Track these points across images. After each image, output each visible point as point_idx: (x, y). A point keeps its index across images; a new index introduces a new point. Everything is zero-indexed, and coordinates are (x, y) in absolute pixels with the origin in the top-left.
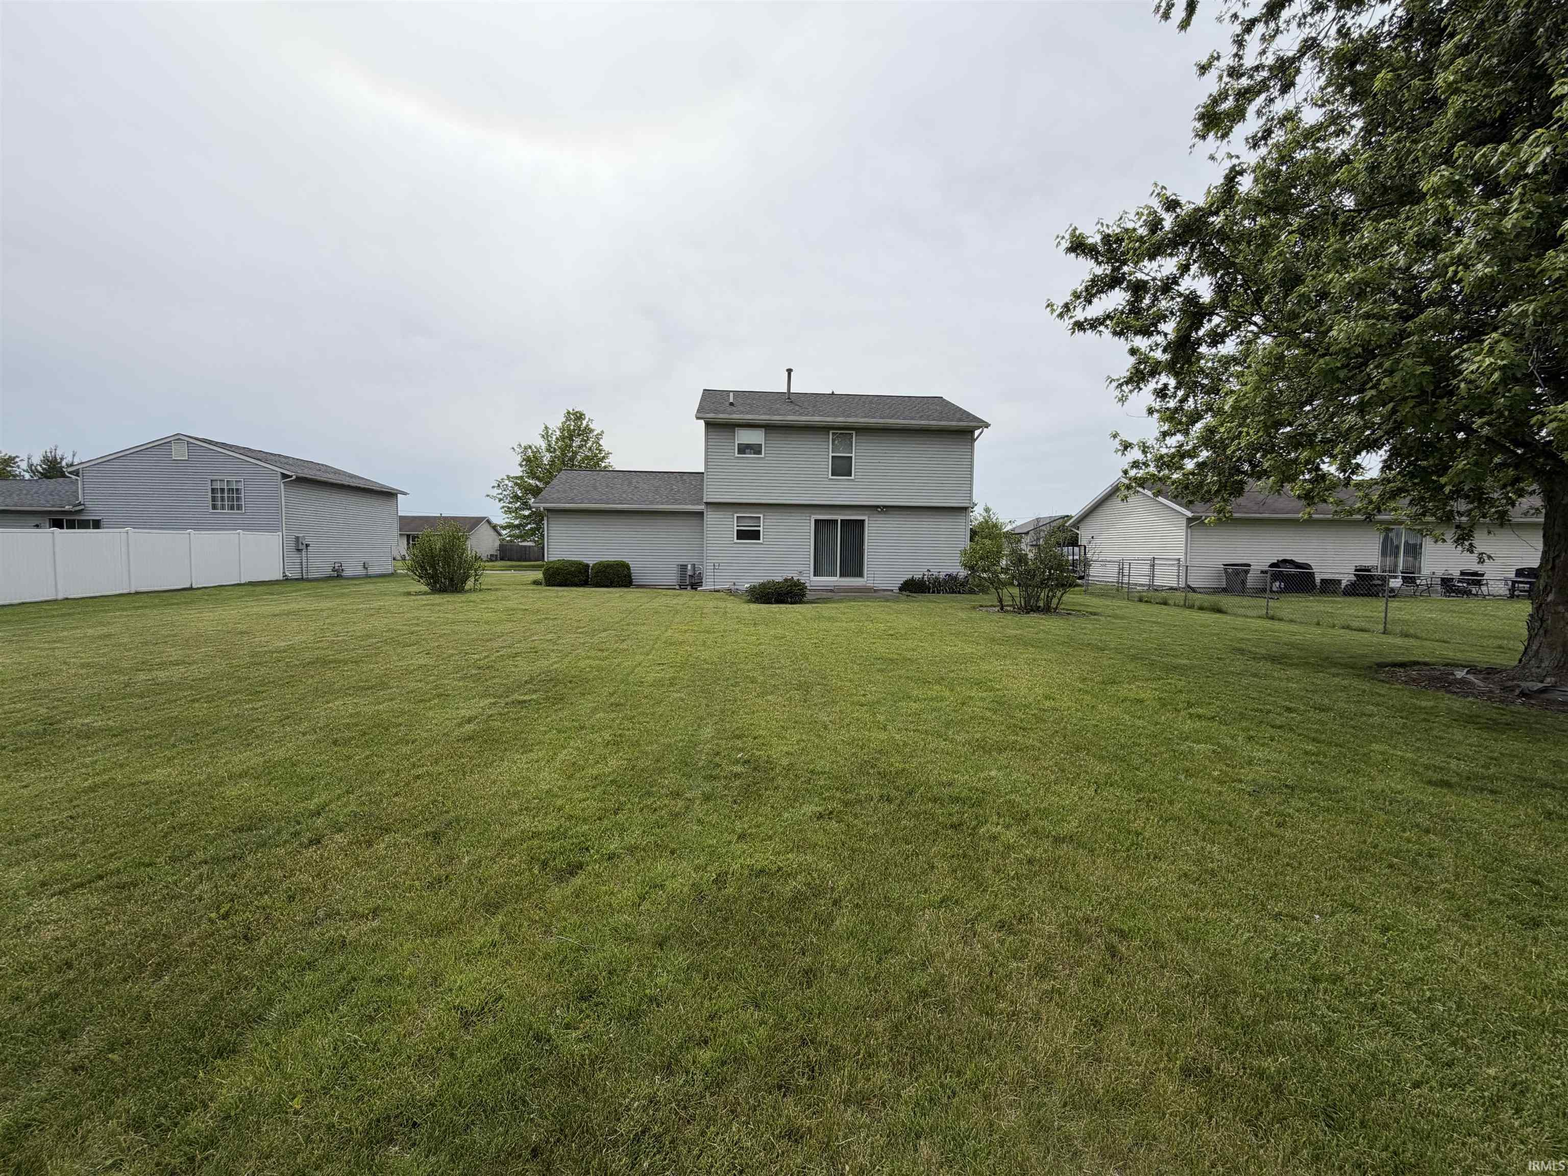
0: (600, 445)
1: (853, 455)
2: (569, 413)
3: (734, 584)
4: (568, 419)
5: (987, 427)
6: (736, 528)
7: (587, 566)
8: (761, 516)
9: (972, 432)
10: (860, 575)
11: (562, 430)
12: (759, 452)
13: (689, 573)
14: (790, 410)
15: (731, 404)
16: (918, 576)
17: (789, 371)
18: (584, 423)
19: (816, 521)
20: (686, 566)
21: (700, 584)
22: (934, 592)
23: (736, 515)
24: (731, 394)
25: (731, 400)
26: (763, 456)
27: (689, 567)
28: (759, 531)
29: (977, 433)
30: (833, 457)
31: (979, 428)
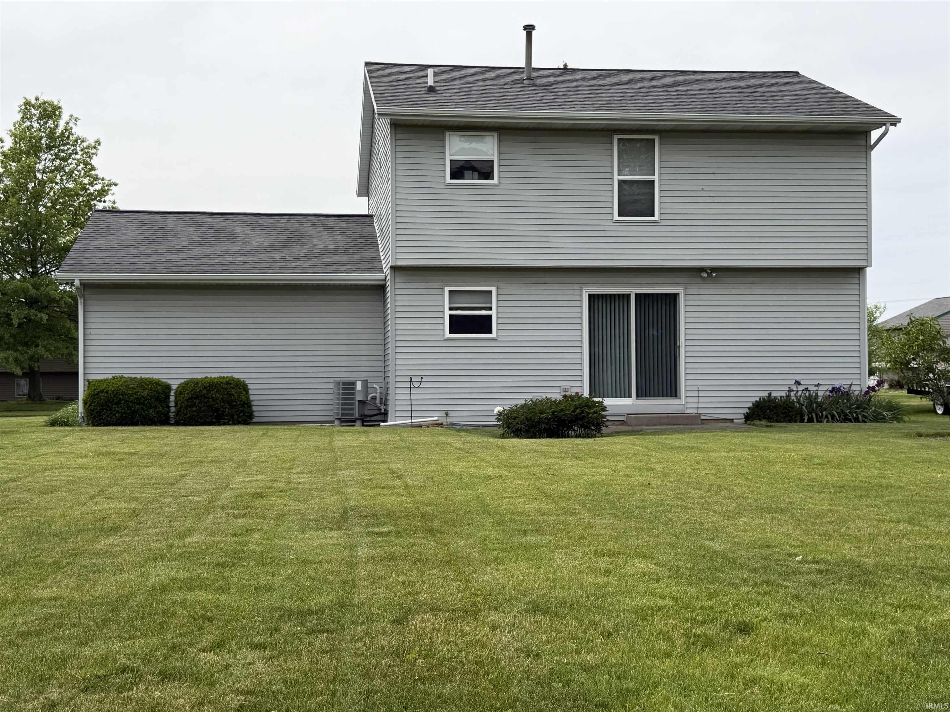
0: (93, 168)
1: (656, 178)
2: (27, 104)
3: (447, 415)
4: (26, 115)
5: (894, 124)
6: (448, 313)
7: (168, 387)
8: (494, 289)
9: (867, 134)
10: (674, 393)
11: (18, 137)
12: (488, 175)
13: (359, 397)
14: (540, 100)
15: (431, 89)
16: (779, 393)
17: (529, 29)
18: (62, 124)
19: (592, 297)
20: (353, 383)
21: (384, 416)
22: (810, 420)
23: (447, 289)
24: (431, 71)
25: (431, 83)
26: (495, 181)
27: (359, 386)
28: (490, 317)
29: (875, 134)
30: (621, 183)
31: (879, 125)
